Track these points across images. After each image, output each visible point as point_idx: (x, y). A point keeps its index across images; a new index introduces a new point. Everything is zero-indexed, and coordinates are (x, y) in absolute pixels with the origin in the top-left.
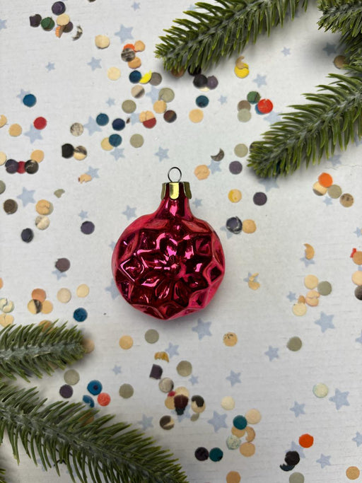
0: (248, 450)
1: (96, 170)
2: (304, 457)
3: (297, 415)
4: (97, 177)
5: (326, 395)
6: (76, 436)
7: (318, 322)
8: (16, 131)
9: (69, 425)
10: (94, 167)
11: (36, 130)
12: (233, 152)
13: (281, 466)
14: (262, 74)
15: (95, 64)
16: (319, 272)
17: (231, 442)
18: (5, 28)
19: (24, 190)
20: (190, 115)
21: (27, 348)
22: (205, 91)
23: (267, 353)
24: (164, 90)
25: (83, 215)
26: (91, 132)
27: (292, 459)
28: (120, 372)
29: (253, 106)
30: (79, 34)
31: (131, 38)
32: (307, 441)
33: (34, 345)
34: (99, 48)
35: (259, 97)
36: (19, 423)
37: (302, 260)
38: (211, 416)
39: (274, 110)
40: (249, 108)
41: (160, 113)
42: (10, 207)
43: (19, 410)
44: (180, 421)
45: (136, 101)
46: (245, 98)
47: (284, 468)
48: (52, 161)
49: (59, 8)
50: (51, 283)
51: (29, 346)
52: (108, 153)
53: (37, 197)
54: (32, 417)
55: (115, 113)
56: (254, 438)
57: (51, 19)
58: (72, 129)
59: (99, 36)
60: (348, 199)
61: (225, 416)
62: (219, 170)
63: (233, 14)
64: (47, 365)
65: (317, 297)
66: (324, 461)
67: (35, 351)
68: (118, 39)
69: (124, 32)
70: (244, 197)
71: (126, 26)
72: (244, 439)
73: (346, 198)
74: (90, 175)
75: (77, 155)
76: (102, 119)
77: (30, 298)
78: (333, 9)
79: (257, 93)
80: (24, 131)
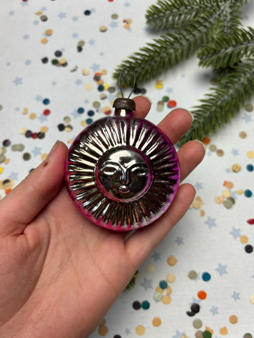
0: (167, 300)
7: (206, 223)
8: (33, 116)
11: (44, 117)
13: (187, 312)
14: (171, 87)
15: (79, 82)
17: (156, 296)
18: (31, 64)
19: (36, 148)
23: (176, 241)
26: (75, 118)
29: (166, 104)
31: (99, 69)
32: (202, 295)
34: (84, 75)
35: (169, 99)
38: (142, 281)
40: (163, 105)
42: (27, 157)
45: (101, 102)
46: (161, 100)
47: (189, 314)
48: (52, 132)
53: (43, 152)
55: (88, 107)
56: (171, 293)
60: (221, 153)
61: (151, 280)
66: (214, 311)
68: (91, 70)
69: (95, 67)
71: (97, 64)
73: (219, 152)
75: (67, 129)
76: (81, 111)
78: (205, 57)
79: (168, 97)
80: (38, 116)
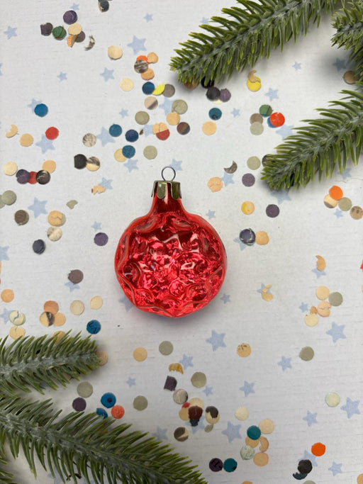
0: (262, 460)
1: (109, 182)
2: (317, 465)
3: (309, 425)
4: (111, 188)
5: (338, 404)
6: (94, 447)
7: (329, 333)
8: (27, 141)
9: (86, 436)
10: (108, 179)
11: (48, 141)
12: (246, 165)
13: (294, 475)
14: (274, 88)
15: (107, 74)
16: (331, 283)
17: (245, 452)
18: (16, 35)
19: (36, 201)
20: (203, 128)
21: (41, 360)
22: (218, 104)
23: (280, 364)
24: (177, 102)
25: (96, 226)
26: (104, 143)
27: (305, 468)
28: (134, 384)
29: (265, 119)
30: (92, 44)
31: (144, 49)
32: (319, 449)
33: (48, 356)
34: (112, 59)
35: (272, 111)
36: (34, 436)
37: (314, 271)
38: (225, 427)
39: (285, 123)
40: (261, 121)
41: (173, 125)
42: (21, 218)
43: (33, 423)
44: (194, 432)
45: (149, 112)
46: (258, 112)
47: (297, 477)
48: (64, 171)
49: (71, 17)
50: (64, 295)
51: (43, 358)
52: (122, 164)
53: (49, 209)
54: (48, 429)
55: (128, 124)
56: (267, 448)
57: (63, 28)
58: (84, 139)
59: (112, 47)
60: (358, 212)
61: (239, 426)
62: (232, 182)
63: (248, 29)
64: (62, 376)
65: (329, 308)
66: (336, 469)
67: (50, 363)
68: (131, 50)
69: (137, 44)
70: (257, 209)
71: (140, 37)
72: (257, 450)
73: (355, 210)
74: (104, 186)
75: (89, 165)
76: (115, 130)
77: (42, 310)
78: (347, 27)
79: (270, 107)
80: (36, 141)
